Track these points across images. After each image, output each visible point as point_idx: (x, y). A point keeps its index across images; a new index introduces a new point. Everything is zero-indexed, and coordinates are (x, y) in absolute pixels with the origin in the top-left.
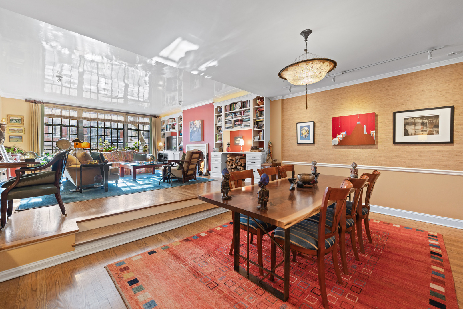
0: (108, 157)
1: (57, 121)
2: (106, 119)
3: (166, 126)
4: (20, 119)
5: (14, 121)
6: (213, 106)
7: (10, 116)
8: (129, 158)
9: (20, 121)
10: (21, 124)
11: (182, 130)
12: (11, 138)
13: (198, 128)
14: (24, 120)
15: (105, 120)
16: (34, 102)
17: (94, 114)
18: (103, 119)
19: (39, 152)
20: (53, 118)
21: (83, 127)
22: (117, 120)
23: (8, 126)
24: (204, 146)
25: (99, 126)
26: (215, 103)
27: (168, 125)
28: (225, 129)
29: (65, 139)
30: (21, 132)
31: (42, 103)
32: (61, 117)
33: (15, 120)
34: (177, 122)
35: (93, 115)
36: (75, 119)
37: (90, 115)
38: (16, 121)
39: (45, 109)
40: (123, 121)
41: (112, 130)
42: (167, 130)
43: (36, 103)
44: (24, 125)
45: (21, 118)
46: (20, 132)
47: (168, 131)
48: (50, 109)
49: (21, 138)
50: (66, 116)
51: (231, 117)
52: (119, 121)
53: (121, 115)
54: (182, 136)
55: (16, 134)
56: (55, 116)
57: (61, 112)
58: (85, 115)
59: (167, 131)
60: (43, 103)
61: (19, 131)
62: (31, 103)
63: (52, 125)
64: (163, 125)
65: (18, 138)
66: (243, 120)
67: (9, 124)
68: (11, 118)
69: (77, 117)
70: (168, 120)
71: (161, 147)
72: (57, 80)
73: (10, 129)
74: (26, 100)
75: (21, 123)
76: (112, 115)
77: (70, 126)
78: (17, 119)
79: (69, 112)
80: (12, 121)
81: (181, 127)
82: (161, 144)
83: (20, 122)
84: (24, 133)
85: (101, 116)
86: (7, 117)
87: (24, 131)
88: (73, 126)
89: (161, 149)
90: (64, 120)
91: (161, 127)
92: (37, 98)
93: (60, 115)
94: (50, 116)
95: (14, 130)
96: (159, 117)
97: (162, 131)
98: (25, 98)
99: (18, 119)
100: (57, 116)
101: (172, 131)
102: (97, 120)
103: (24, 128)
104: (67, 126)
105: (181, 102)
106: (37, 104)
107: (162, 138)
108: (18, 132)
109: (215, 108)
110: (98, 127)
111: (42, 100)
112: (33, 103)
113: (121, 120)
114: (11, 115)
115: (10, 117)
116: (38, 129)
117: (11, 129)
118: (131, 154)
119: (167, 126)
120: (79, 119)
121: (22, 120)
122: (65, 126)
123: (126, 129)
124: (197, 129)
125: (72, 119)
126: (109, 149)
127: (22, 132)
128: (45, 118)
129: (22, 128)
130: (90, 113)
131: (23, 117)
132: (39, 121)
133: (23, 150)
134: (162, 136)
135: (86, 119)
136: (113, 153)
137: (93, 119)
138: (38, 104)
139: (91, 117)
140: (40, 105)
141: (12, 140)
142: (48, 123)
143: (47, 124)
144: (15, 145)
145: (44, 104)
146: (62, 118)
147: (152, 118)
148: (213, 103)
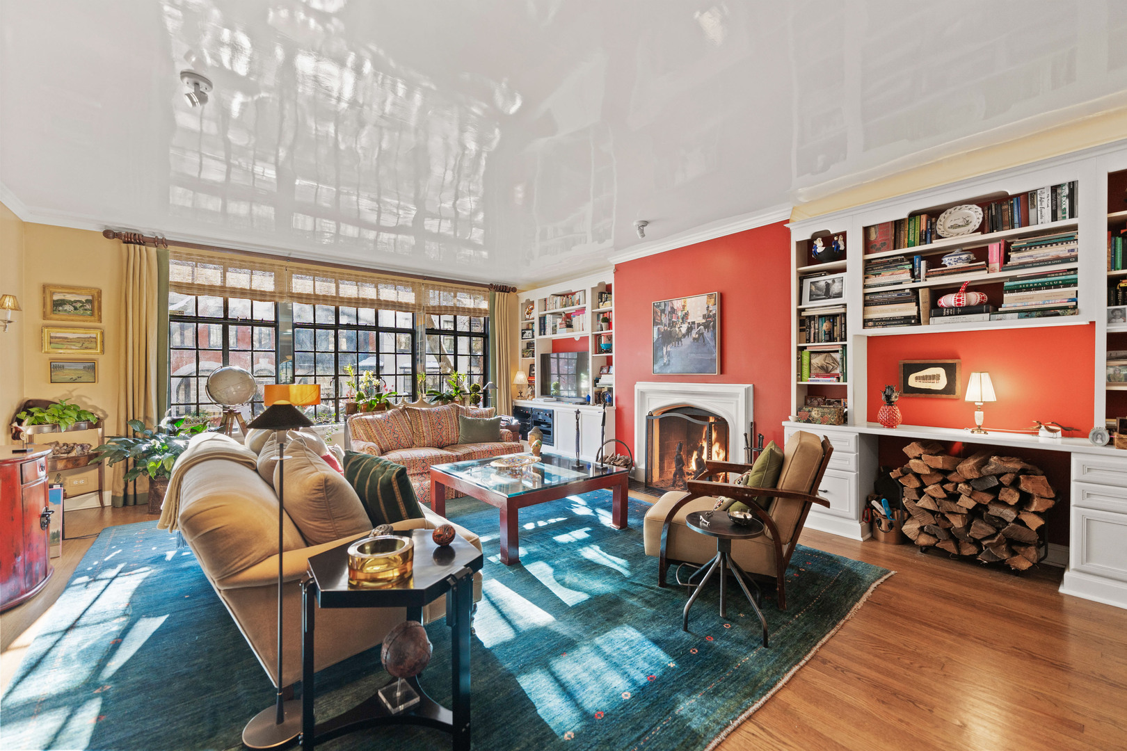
0: (379, 434)
1: (211, 305)
2: (364, 299)
3: (540, 318)
4: (87, 301)
5: (67, 307)
6: (788, 232)
7: (53, 290)
8: (444, 433)
9: (88, 307)
10: (93, 318)
11: (613, 331)
12: (55, 367)
13: (699, 325)
14: (100, 303)
15: (359, 302)
16: (133, 239)
17: (327, 281)
18: (355, 299)
19: (149, 416)
20: (199, 298)
21: (295, 326)
22: (396, 300)
23: (47, 326)
24: (735, 395)
25: (341, 323)
26: (794, 221)
27: (548, 316)
28: (864, 326)
29: (237, 368)
30: (90, 346)
31: (163, 243)
32: (225, 292)
33: (70, 303)
34: (588, 305)
35: (325, 287)
36: (268, 298)
37: (314, 286)
38: (72, 308)
39: (170, 265)
40: (413, 305)
41: (380, 333)
42: (543, 329)
43: (140, 244)
44: (100, 320)
45: (90, 298)
46: (86, 348)
47: (549, 335)
48: (189, 265)
49: (92, 367)
50: (241, 289)
51: (907, 276)
52: (401, 303)
53: (406, 285)
54: (611, 352)
55: (74, 352)
56: (204, 290)
57: (224, 277)
58: (302, 285)
59: (543, 337)
60: (165, 242)
61: (84, 343)
62: (125, 242)
63: (197, 319)
64: (527, 317)
65: (81, 366)
66: (1006, 284)
67: (51, 319)
68: (56, 297)
69: (274, 292)
70: (545, 300)
71: (520, 386)
72: (189, 95)
73: (51, 337)
74: (108, 234)
75: (92, 315)
76: (379, 286)
77: (252, 323)
78: (76, 302)
79: (248, 276)
80: (60, 308)
81: (607, 321)
82: (520, 377)
83: (89, 312)
84: (103, 351)
85: (349, 290)
86: (44, 292)
87: (103, 342)
88: (262, 323)
89: (521, 393)
90: (233, 303)
91: (520, 322)
92: (146, 228)
93: (221, 287)
94: (188, 288)
95: (66, 338)
96: (514, 290)
97: (523, 334)
98: (106, 226)
99: (80, 301)
100: (211, 290)
101: (563, 334)
102: (337, 302)
103: (102, 334)
104: (244, 322)
105: (646, 223)
106: (143, 248)
107: (523, 356)
108: (81, 348)
109: (798, 243)
110: (337, 327)
111: (162, 235)
112: (131, 243)
113: (406, 301)
114: (56, 286)
115: (52, 294)
116: (149, 335)
117: (56, 338)
118: (451, 420)
119: (542, 319)
120: (281, 297)
121: (96, 304)
122: (236, 322)
123: (421, 330)
124: (690, 330)
125: (258, 298)
126: (376, 401)
127: (96, 348)
128: (173, 295)
129: (93, 334)
130: (314, 280)
131: (100, 293)
132: (150, 305)
133: (96, 408)
134: (523, 351)
135: (301, 298)
136: (393, 416)
137: (325, 299)
138: (149, 248)
139: (318, 292)
140: (153, 250)
141: (59, 375)
142: (183, 312)
143: (180, 318)
144: (70, 392)
145: (170, 248)
146: (227, 295)
147: (497, 293)
148: (787, 221)
